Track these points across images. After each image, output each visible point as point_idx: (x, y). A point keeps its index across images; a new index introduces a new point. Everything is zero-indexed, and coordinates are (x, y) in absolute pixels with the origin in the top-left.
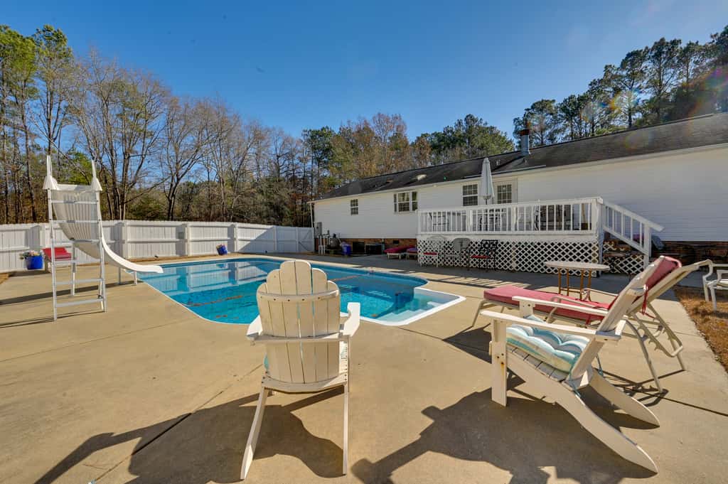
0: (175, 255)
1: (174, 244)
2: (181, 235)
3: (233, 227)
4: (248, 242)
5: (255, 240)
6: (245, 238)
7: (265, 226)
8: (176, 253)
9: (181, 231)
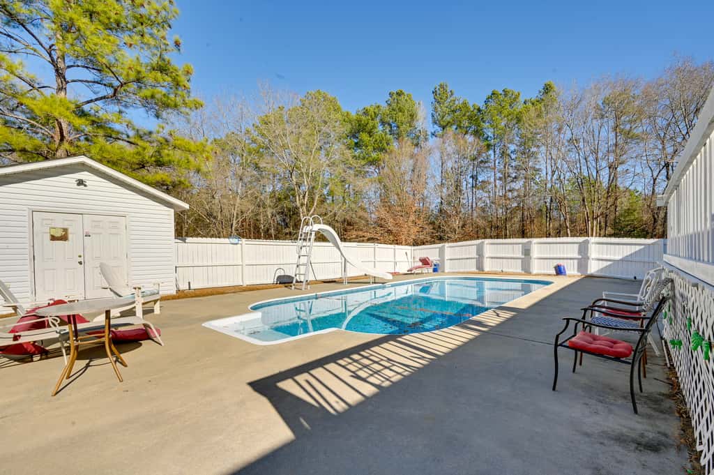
0: (521, 271)
1: (520, 261)
2: (527, 252)
3: (587, 242)
4: (609, 263)
5: (622, 260)
6: (605, 257)
7: (642, 241)
8: (522, 270)
9: (527, 248)
